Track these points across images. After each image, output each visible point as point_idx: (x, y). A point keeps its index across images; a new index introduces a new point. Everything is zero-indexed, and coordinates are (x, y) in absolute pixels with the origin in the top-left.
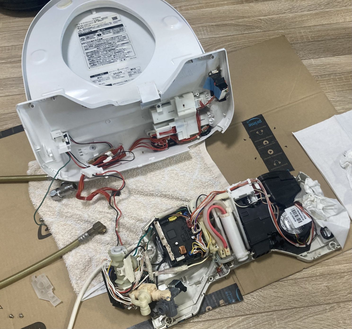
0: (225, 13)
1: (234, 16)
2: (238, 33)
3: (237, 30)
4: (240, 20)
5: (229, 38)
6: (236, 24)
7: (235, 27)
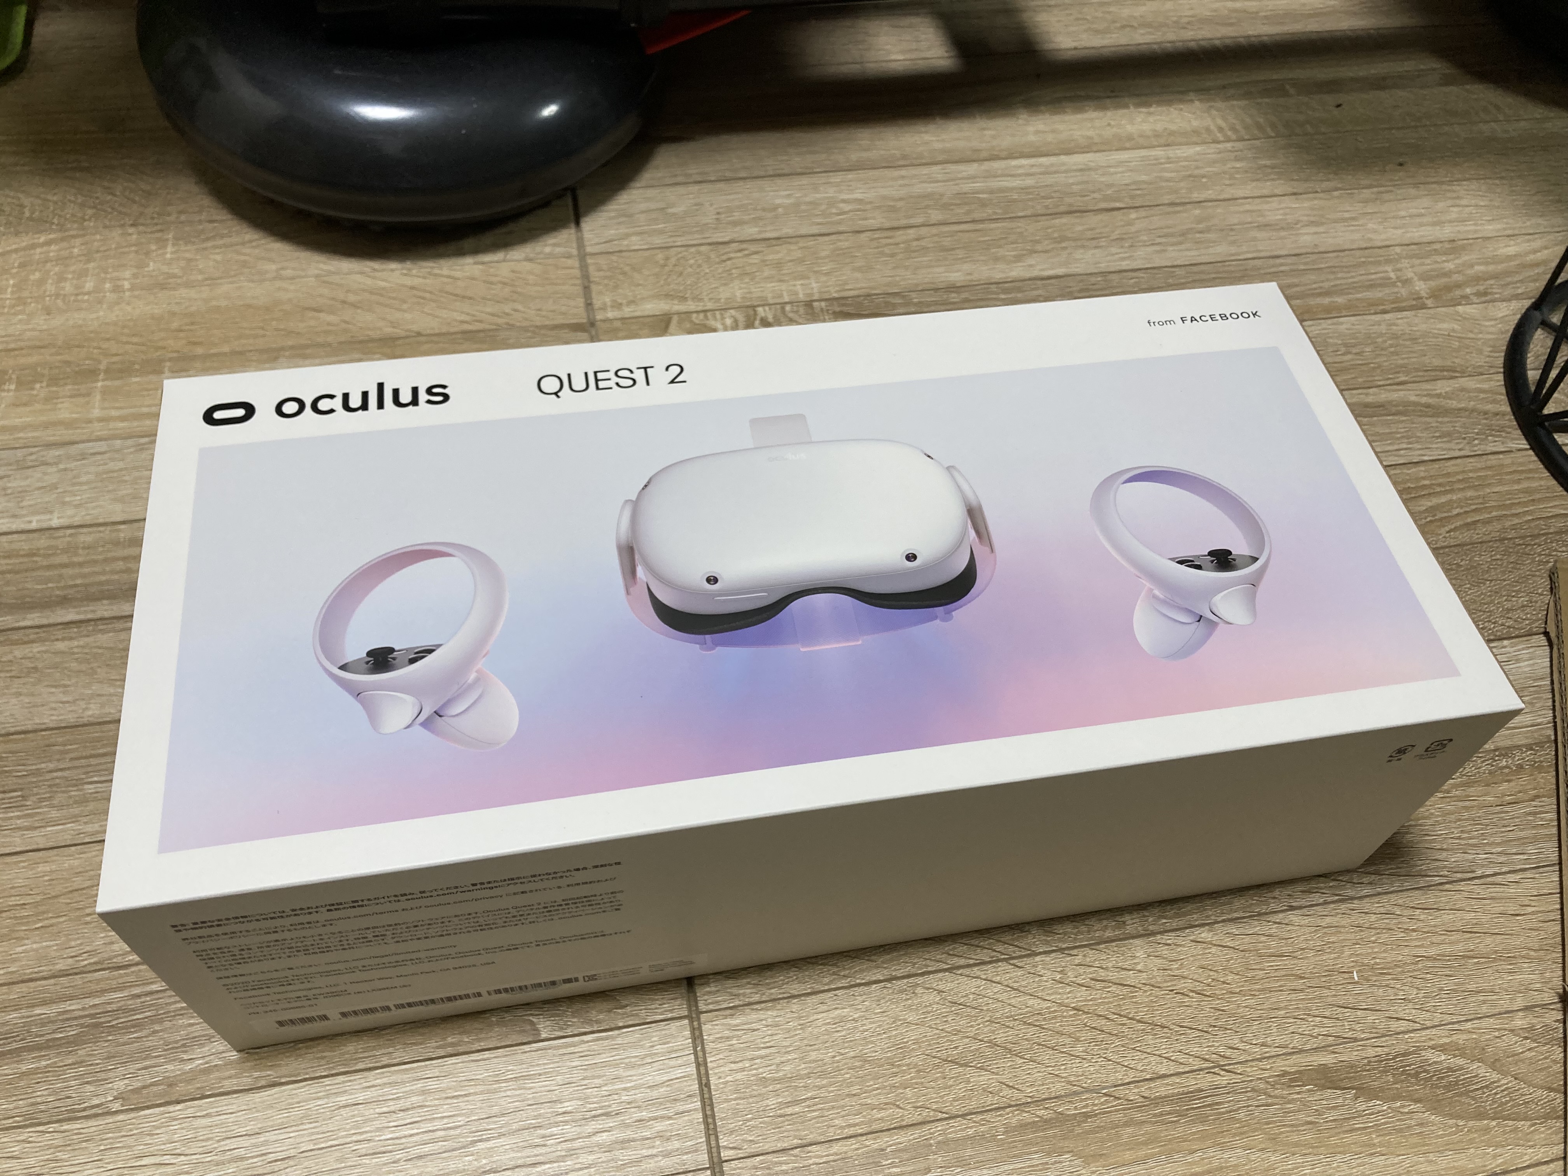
0: (1354, 350)
1: (1402, 366)
2: (1455, 448)
3: (1447, 435)
4: (1443, 387)
5: (1422, 474)
6: (1428, 406)
7: (1428, 419)
